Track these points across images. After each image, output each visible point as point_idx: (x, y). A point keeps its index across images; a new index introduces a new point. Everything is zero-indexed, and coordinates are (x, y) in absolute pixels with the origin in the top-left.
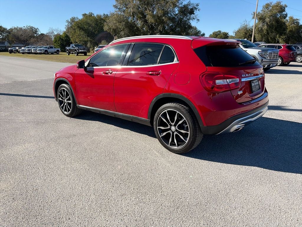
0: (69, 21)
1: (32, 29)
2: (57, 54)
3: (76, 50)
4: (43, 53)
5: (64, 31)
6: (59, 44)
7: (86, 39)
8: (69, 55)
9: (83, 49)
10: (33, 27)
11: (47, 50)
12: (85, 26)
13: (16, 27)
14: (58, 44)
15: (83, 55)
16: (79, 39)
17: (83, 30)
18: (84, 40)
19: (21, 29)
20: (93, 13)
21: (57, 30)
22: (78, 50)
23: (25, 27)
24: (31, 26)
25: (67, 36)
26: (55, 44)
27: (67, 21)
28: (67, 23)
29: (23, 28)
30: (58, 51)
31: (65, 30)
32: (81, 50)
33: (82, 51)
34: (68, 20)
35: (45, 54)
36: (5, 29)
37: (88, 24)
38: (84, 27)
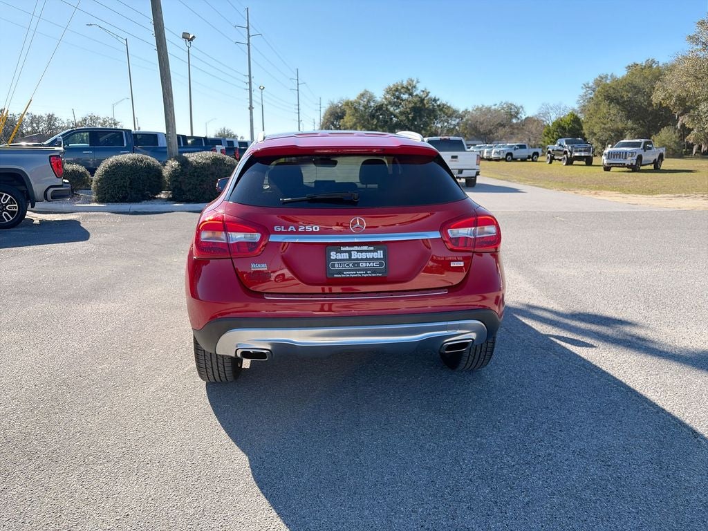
0: (591, 84)
1: (511, 109)
2: (533, 161)
3: (566, 153)
4: (503, 159)
5: (574, 110)
6: (553, 138)
7: (620, 126)
8: (550, 163)
9: (585, 151)
10: (511, 104)
11: (513, 151)
12: (624, 94)
13: (480, 106)
14: (552, 140)
15: (584, 163)
16: (603, 126)
17: (618, 103)
18: (615, 127)
19: (489, 109)
20: (656, 60)
21: (557, 108)
22: (571, 152)
23: (496, 105)
24: (510, 102)
25: (576, 120)
26: (546, 138)
27: (587, 87)
28: (585, 90)
29: (493, 107)
30: (536, 154)
31: (576, 107)
32: (580, 151)
33: (583, 154)
34: (588, 84)
35: (507, 161)
36: (455, 111)
37: (635, 87)
38: (622, 97)
